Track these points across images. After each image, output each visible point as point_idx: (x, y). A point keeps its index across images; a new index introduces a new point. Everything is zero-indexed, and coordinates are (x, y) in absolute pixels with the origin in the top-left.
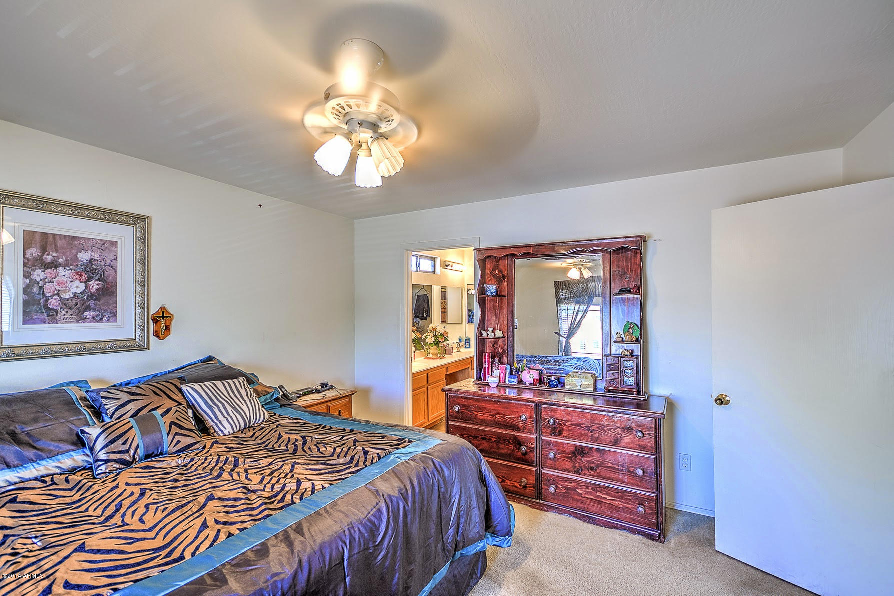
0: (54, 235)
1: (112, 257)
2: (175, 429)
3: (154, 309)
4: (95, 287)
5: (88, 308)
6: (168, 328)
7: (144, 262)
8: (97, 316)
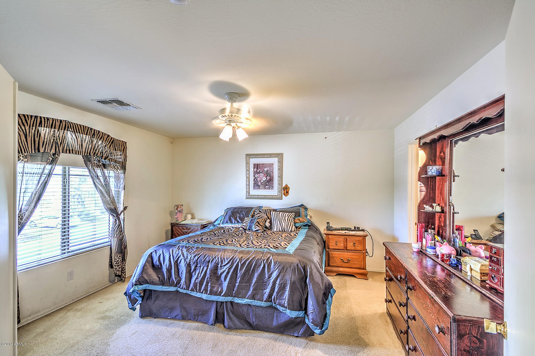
0: (259, 164)
1: (272, 169)
2: (257, 224)
3: (284, 185)
4: (268, 178)
5: (267, 185)
6: (287, 192)
7: (281, 169)
8: (269, 187)
